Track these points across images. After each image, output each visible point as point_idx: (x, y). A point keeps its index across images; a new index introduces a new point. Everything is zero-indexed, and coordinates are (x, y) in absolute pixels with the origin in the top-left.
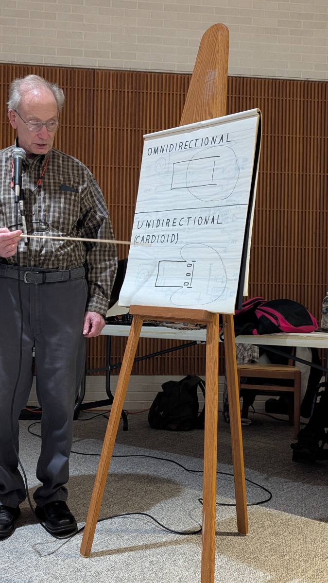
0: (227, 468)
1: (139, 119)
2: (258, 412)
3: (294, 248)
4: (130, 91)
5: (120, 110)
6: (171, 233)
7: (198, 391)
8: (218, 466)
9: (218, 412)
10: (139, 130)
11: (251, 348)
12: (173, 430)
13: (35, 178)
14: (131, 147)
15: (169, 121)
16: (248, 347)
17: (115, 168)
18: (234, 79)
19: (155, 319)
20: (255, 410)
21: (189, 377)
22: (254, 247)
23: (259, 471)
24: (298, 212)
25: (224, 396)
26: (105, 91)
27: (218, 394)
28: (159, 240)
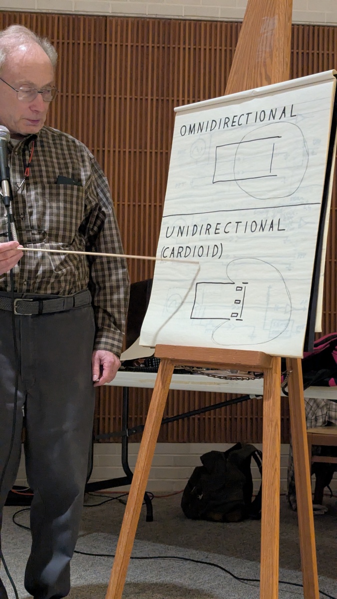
0: (294, 576)
1: (168, 84)
4: (156, 47)
5: (142, 72)
6: (212, 244)
7: (251, 465)
8: (280, 572)
9: (281, 495)
10: (168, 100)
11: (326, 405)
12: (216, 521)
13: (20, 166)
15: (210, 87)
16: (323, 403)
17: (135, 152)
19: (191, 365)
20: (334, 493)
21: (238, 446)
22: (330, 262)
25: (288, 471)
27: (281, 469)
28: (196, 254)
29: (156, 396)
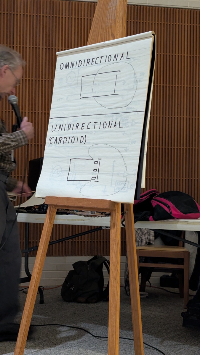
0: (127, 334)
1: (53, 39)
2: (154, 286)
3: (183, 149)
4: (45, 16)
5: (36, 32)
6: (80, 135)
7: (103, 269)
8: (120, 332)
9: (120, 286)
10: (52, 49)
11: (147, 232)
12: (82, 303)
14: (46, 63)
15: (78, 41)
16: (146, 232)
17: (32, 80)
18: (133, 7)
19: (67, 208)
20: (152, 285)
21: (95, 258)
22: (150, 148)
23: (154, 336)
24: (186, 118)
25: (125, 272)
26: (24, 15)
27: (121, 271)
28: (70, 141)
29: (46, 227)
